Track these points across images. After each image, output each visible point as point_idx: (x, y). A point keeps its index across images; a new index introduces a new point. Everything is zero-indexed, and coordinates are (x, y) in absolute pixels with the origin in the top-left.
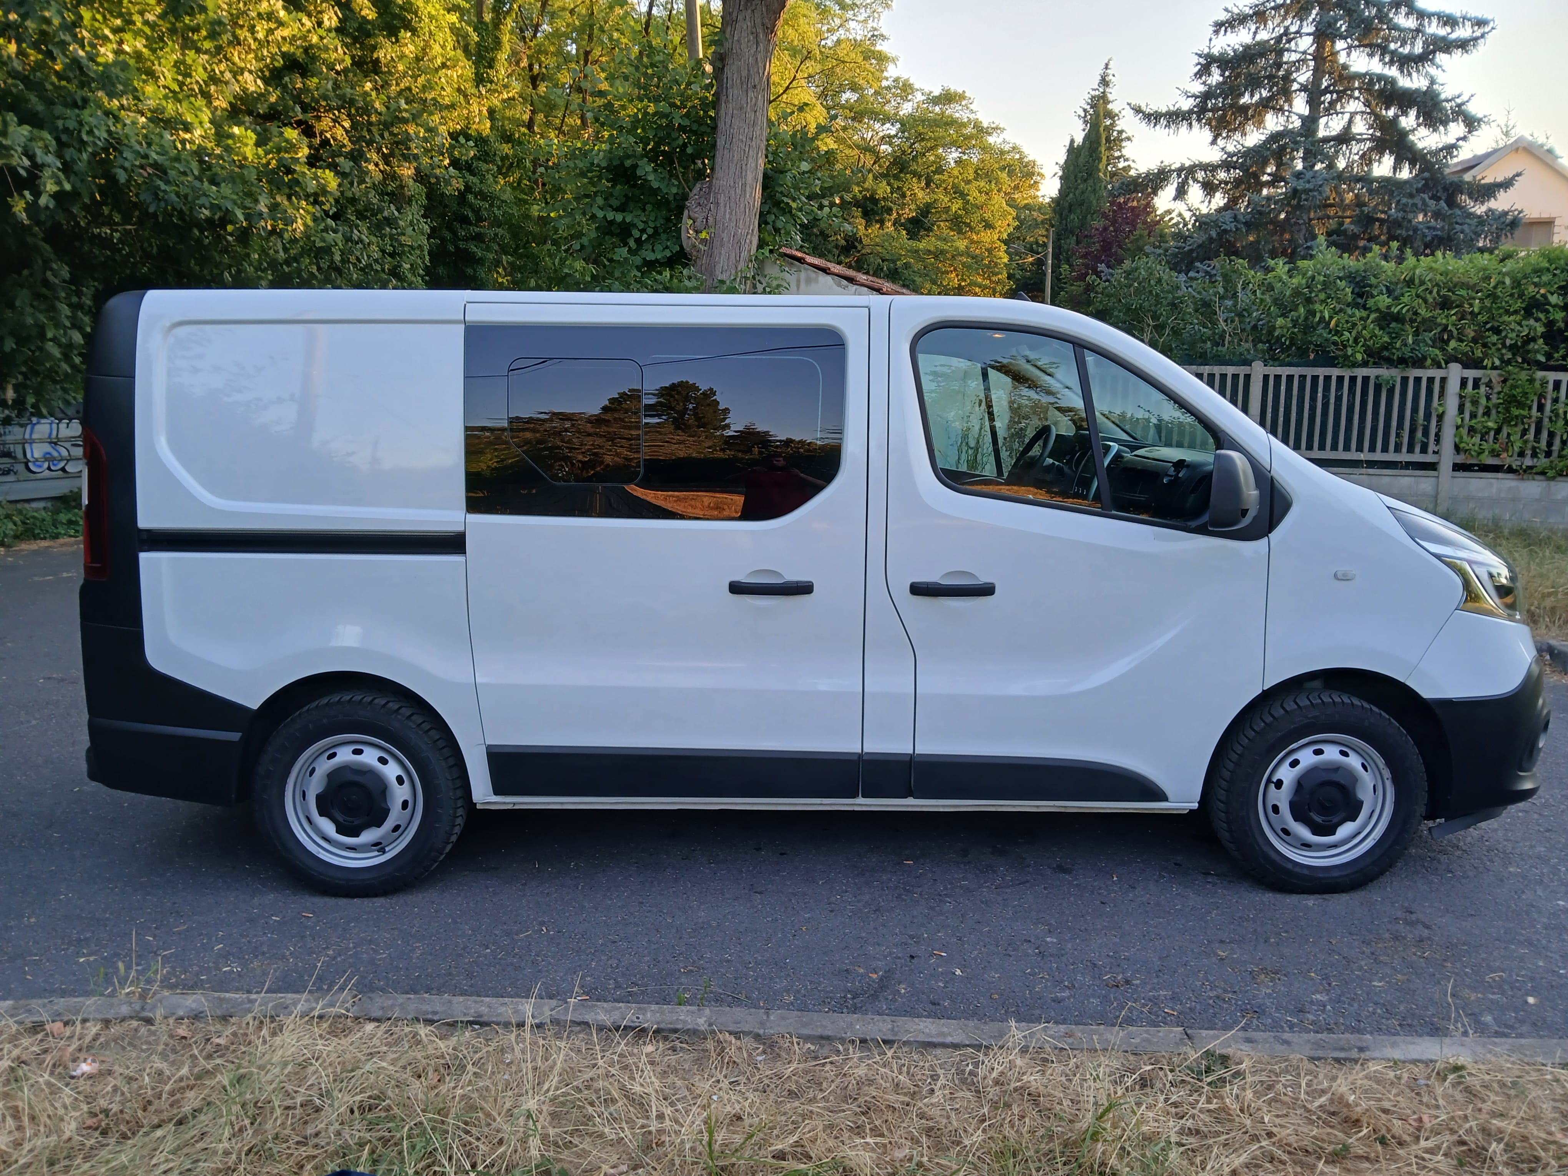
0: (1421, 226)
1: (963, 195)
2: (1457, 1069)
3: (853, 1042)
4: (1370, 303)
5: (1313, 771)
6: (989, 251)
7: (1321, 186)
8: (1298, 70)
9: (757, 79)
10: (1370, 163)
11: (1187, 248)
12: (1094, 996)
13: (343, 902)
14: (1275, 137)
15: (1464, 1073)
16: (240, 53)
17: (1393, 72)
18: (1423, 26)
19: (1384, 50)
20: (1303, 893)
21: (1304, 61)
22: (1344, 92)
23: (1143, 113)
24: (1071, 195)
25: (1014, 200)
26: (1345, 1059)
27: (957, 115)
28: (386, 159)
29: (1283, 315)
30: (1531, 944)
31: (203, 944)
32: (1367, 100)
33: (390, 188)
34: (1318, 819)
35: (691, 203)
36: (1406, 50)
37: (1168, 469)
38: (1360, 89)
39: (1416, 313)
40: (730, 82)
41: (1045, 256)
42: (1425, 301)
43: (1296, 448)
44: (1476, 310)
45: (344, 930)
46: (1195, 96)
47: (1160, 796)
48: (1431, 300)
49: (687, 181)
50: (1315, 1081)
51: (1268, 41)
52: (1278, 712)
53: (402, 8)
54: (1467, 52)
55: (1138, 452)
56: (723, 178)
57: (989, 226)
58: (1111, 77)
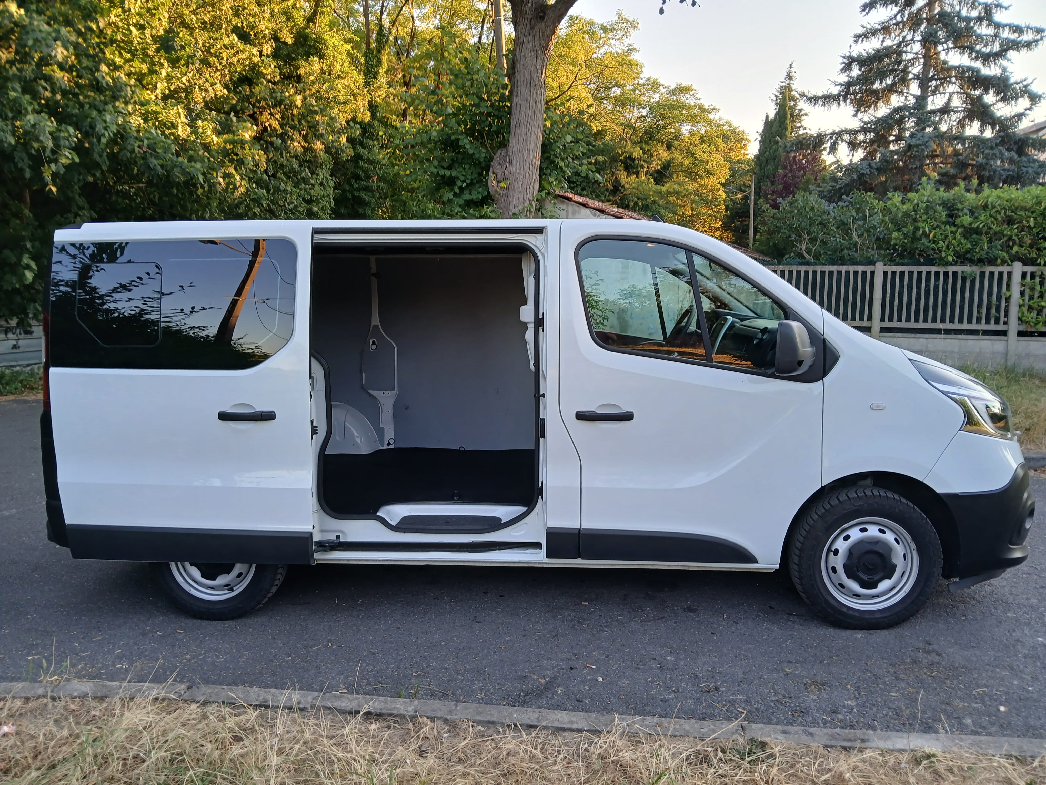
0: (999, 169)
1: (692, 154)
2: (928, 757)
3: (509, 726)
4: (958, 221)
5: (860, 543)
6: (712, 191)
7: (927, 142)
8: (913, 65)
9: (537, 81)
10: (963, 127)
11: (838, 186)
12: (690, 698)
13: (205, 623)
14: (897, 110)
15: (934, 760)
16: (210, 72)
17: (978, 64)
18: (999, 33)
19: (971, 49)
20: (855, 629)
21: (917, 58)
22: (945, 79)
23: (806, 97)
24: (767, 153)
25: (730, 157)
26: (850, 748)
27: (687, 101)
28: (305, 138)
29: (899, 230)
30: (1012, 668)
31: (109, 649)
32: (961, 84)
33: (308, 158)
34: (864, 577)
35: (494, 163)
36: (987, 50)
37: (758, 333)
38: (956, 77)
39: (990, 228)
40: (519, 83)
41: (750, 193)
42: (996, 219)
43: (845, 319)
44: (1032, 225)
45: (201, 642)
46: (841, 85)
47: (753, 560)
48: (1000, 219)
49: (492, 148)
50: (825, 763)
51: (892, 46)
52: (834, 502)
53: (315, 41)
54: (1030, 50)
55: (746, 323)
56: (515, 146)
57: (710, 174)
58: (793, 73)
